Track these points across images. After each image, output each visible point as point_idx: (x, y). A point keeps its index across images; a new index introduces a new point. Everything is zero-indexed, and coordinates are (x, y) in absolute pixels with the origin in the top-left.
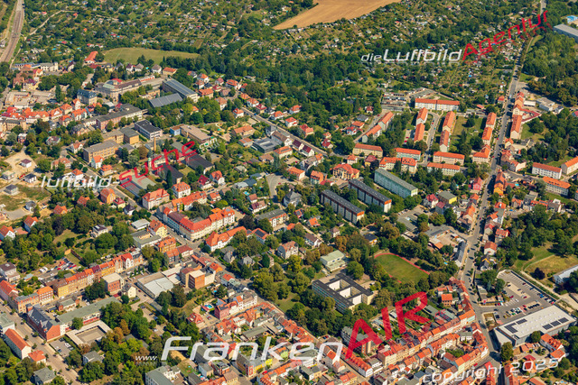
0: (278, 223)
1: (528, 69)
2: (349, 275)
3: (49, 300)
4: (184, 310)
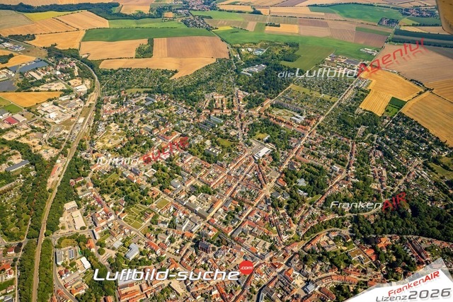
2: (213, 146)
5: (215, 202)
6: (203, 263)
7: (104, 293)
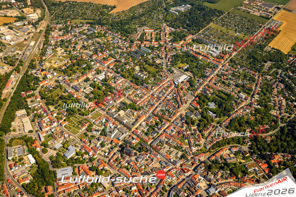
0: (123, 61)
1: (166, 21)
2: (141, 71)
3: (77, 83)
4: (108, 82)
5: (139, 117)
6: (126, 164)
7: (45, 183)
